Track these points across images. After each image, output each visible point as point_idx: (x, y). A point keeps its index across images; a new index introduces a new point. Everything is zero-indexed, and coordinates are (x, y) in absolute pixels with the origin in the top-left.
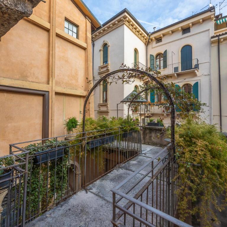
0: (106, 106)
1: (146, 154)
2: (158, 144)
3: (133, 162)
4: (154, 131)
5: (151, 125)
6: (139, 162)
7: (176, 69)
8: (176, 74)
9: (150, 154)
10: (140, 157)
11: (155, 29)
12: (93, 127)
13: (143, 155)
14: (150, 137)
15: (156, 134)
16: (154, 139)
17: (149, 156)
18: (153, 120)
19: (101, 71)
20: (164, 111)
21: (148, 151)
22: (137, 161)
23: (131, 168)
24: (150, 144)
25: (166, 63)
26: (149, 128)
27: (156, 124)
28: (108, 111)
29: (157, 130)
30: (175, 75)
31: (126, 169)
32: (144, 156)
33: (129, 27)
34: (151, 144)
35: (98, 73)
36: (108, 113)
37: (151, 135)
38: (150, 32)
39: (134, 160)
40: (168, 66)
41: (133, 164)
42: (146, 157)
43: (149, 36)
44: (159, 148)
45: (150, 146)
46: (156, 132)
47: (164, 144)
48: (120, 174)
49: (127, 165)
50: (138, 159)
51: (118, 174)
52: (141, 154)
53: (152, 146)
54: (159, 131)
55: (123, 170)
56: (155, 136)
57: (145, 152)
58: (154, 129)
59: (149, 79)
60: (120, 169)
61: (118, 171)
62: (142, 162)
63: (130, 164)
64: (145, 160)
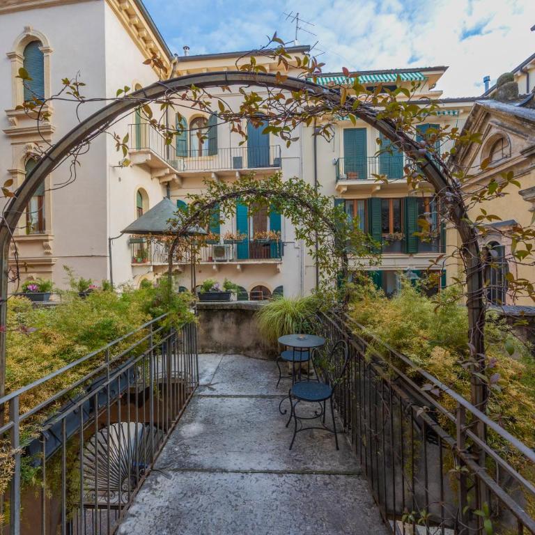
0: (42, 243)
1: (214, 387)
2: (230, 348)
3: (191, 429)
4: (220, 314)
5: (208, 299)
6: (207, 422)
7: (237, 161)
8: (240, 172)
9: (222, 382)
10: (203, 403)
11: (187, 50)
12: (47, 350)
13: (207, 392)
14: (209, 331)
15: (223, 320)
16: (218, 336)
17: (225, 392)
18: (212, 285)
19: (16, 127)
20: (211, 259)
21: (213, 375)
22: (201, 422)
23: (196, 458)
24: (207, 350)
25: (216, 143)
26: (205, 308)
27: (222, 294)
28: (50, 261)
29: (226, 310)
30: (237, 174)
31: (184, 469)
32: (212, 396)
33: (120, 13)
34: (210, 351)
35: (5, 131)
36: (53, 265)
37: (210, 327)
38: (176, 54)
39: (190, 422)
40: (219, 151)
41: (195, 438)
42: (218, 396)
43: (175, 64)
44: (233, 357)
45: (209, 355)
46: (223, 316)
47: (245, 346)
48: (167, 503)
49: (176, 449)
50: (200, 413)
51: (161, 505)
52: (200, 391)
53: (215, 355)
54: (232, 313)
55: (173, 476)
56: (220, 328)
57: (207, 380)
58: (219, 310)
59: (175, 177)
60: (159, 479)
61: (157, 493)
62: (217, 421)
63: (184, 439)
64: (222, 409)
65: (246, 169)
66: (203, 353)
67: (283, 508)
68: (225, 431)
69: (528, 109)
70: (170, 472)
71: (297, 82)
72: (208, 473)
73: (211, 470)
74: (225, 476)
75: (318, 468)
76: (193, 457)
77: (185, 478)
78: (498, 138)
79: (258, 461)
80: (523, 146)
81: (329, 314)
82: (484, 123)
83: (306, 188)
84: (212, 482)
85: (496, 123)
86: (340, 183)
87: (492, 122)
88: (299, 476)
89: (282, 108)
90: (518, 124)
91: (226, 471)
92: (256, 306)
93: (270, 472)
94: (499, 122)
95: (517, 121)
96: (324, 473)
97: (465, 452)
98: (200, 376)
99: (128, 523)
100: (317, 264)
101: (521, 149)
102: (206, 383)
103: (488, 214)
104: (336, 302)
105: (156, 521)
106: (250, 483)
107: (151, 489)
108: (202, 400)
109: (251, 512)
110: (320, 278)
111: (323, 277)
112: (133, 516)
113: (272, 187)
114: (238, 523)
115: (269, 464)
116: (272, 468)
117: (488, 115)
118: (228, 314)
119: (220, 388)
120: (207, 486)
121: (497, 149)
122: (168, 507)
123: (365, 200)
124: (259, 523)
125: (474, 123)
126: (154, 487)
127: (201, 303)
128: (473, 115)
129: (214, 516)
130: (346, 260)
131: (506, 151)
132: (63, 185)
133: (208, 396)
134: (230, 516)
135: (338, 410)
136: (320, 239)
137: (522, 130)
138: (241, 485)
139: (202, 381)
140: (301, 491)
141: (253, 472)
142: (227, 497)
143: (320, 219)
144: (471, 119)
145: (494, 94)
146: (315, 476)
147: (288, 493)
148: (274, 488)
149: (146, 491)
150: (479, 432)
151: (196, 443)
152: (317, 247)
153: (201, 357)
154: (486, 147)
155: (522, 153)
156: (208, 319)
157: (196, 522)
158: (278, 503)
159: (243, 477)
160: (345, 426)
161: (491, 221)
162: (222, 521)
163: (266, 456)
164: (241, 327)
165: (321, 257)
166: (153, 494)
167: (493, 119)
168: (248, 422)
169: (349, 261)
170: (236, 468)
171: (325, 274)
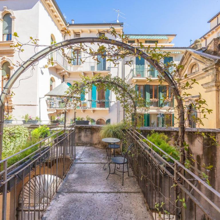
1: (82, 159)
2: (88, 144)
3: (72, 176)
4: (84, 130)
7: (93, 68)
9: (85, 157)
10: (77, 166)
13: (79, 161)
14: (80, 137)
15: (86, 133)
16: (84, 139)
17: (86, 162)
21: (81, 155)
22: (77, 173)
23: (75, 188)
26: (78, 127)
27: (85, 122)
28: (12, 106)
29: (87, 128)
30: (92, 73)
31: (69, 192)
32: (81, 163)
34: (80, 145)
37: (80, 135)
39: (72, 173)
41: (74, 180)
42: (83, 163)
44: (90, 148)
46: (86, 131)
47: (94, 143)
48: (63, 206)
49: (67, 184)
50: (76, 170)
51: (60, 206)
52: (76, 161)
53: (82, 147)
54: (90, 130)
55: (65, 195)
56: (84, 135)
57: (79, 157)
58: (84, 128)
59: (66, 73)
60: (59, 196)
61: (59, 202)
62: (83, 173)
63: (69, 180)
64: (85, 168)
65: (96, 71)
66: (77, 146)
67: (109, 206)
68: (87, 177)
69: (205, 54)
70: (64, 193)
71: (120, 43)
72: (79, 193)
73: (81, 192)
74: (86, 194)
75: (123, 191)
76: (73, 187)
77: (70, 195)
78: (194, 63)
79: (99, 188)
80: (203, 67)
81: (129, 130)
82: (189, 58)
83: (120, 80)
84: (81, 197)
85: (194, 58)
86: (134, 78)
87: (192, 57)
88: (116, 194)
89: (113, 52)
90: (201, 59)
91: (87, 193)
92: (99, 127)
93: (105, 193)
94: (195, 57)
95: (201, 58)
96: (125, 192)
97: (177, 180)
98: (76, 155)
99: (47, 213)
100: (124, 110)
101: (202, 68)
102: (78, 158)
103: (187, 94)
104: (131, 125)
105: (59, 212)
106: (96, 197)
107: (56, 200)
108: (77, 165)
109: (97, 208)
110: (125, 116)
111: (127, 115)
112: (49, 211)
113: (108, 79)
114: (92, 212)
115: (104, 189)
116: (105, 191)
117: (190, 55)
118: (88, 130)
119: (84, 160)
120: (79, 198)
121: (194, 68)
122: (63, 207)
123: (144, 85)
124: (100, 212)
125: (185, 58)
126: (57, 199)
127: (77, 125)
128: (185, 54)
129: (82, 210)
130: (136, 109)
131: (197, 69)
132: (28, 78)
133: (79, 163)
134: (88, 210)
135: (131, 168)
136: (125, 101)
137: (203, 61)
138: (93, 197)
139: (77, 157)
140: (116, 199)
141: (98, 192)
142: (87, 202)
143: (126, 93)
144: (184, 56)
145: (193, 47)
146: (122, 194)
147: (111, 200)
148: (106, 199)
149: (54, 201)
150: (182, 173)
151: (75, 182)
152: (124, 104)
153: (77, 147)
154: (190, 67)
155: (203, 70)
156: (80, 132)
157: (75, 212)
158: (107, 204)
159: (93, 194)
160: (134, 174)
161: (188, 96)
162: (85, 211)
163: (103, 186)
164: (93, 135)
165: (126, 108)
166: (57, 202)
167: (192, 56)
168: (96, 173)
169: (137, 110)
170: (91, 191)
171: (127, 114)
